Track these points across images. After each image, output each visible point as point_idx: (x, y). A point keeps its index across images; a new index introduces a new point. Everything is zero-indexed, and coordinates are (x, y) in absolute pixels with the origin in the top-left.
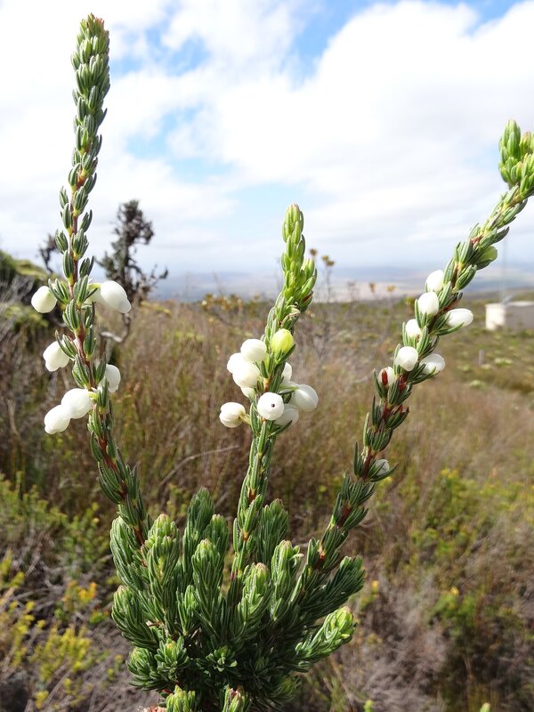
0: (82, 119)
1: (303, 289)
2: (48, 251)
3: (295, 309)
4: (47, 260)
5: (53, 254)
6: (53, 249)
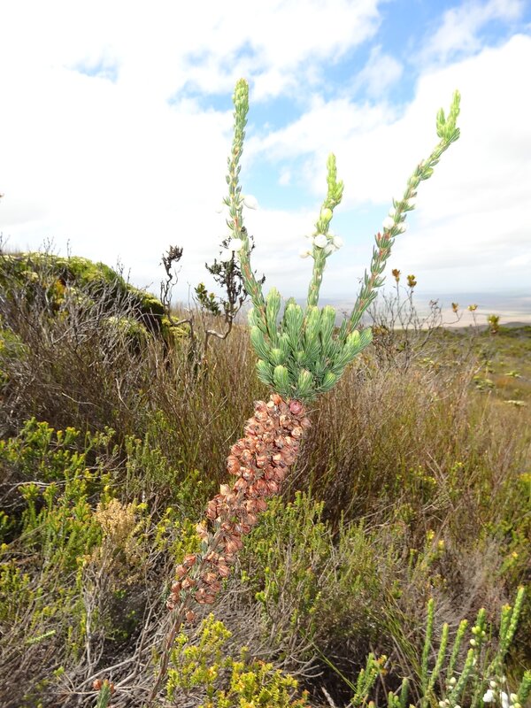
1: (337, 193)
2: (170, 259)
3: (333, 201)
4: (168, 268)
5: (173, 262)
6: (174, 258)
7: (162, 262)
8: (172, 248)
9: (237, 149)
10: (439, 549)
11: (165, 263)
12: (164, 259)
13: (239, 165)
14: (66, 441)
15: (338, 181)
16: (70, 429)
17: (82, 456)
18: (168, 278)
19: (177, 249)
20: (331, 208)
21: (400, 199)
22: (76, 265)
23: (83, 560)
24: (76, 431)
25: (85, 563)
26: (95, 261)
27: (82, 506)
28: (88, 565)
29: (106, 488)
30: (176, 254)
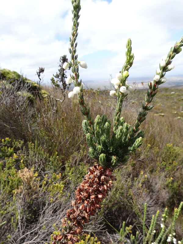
0: (74, 18)
2: (40, 73)
3: (129, 66)
4: (39, 76)
8: (40, 68)
9: (75, 33)
10: (145, 178)
11: (38, 74)
14: (6, 143)
16: (7, 139)
17: (12, 149)
18: (39, 80)
19: (42, 69)
22: (5, 72)
23: (15, 191)
24: (9, 139)
26: (12, 71)
27: (13, 170)
28: (17, 193)
29: (22, 161)
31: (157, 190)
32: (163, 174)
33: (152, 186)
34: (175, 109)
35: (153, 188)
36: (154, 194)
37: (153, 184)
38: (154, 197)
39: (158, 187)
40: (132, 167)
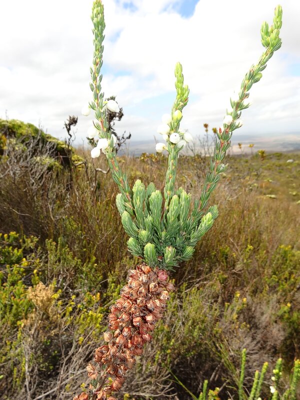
1: (185, 96)
2: (70, 125)
3: (182, 104)
4: (69, 130)
5: (72, 127)
6: (72, 124)
7: (65, 126)
8: (70, 117)
9: (98, 60)
10: (244, 304)
11: (67, 127)
12: (66, 125)
13: (100, 74)
14: (10, 241)
15: (184, 86)
16: (13, 233)
17: (20, 250)
18: (69, 137)
19: (74, 119)
20: (181, 110)
21: (236, 99)
22: (14, 125)
23: (22, 323)
24: (16, 234)
25: (23, 325)
26: (26, 123)
27: (20, 287)
28: (25, 326)
29: (35, 271)
30: (73, 121)
31: (264, 324)
32: (275, 297)
33: (254, 318)
34: (293, 188)
35: (256, 321)
36: (259, 331)
37: (258, 314)
38: (259, 337)
39: (264, 319)
40: (221, 284)
